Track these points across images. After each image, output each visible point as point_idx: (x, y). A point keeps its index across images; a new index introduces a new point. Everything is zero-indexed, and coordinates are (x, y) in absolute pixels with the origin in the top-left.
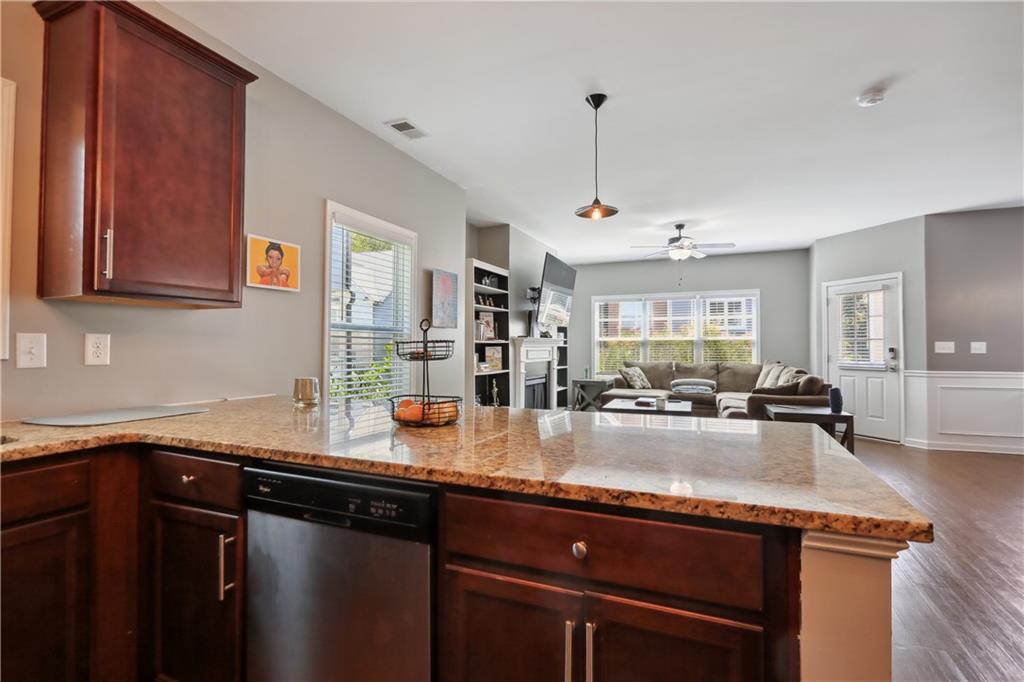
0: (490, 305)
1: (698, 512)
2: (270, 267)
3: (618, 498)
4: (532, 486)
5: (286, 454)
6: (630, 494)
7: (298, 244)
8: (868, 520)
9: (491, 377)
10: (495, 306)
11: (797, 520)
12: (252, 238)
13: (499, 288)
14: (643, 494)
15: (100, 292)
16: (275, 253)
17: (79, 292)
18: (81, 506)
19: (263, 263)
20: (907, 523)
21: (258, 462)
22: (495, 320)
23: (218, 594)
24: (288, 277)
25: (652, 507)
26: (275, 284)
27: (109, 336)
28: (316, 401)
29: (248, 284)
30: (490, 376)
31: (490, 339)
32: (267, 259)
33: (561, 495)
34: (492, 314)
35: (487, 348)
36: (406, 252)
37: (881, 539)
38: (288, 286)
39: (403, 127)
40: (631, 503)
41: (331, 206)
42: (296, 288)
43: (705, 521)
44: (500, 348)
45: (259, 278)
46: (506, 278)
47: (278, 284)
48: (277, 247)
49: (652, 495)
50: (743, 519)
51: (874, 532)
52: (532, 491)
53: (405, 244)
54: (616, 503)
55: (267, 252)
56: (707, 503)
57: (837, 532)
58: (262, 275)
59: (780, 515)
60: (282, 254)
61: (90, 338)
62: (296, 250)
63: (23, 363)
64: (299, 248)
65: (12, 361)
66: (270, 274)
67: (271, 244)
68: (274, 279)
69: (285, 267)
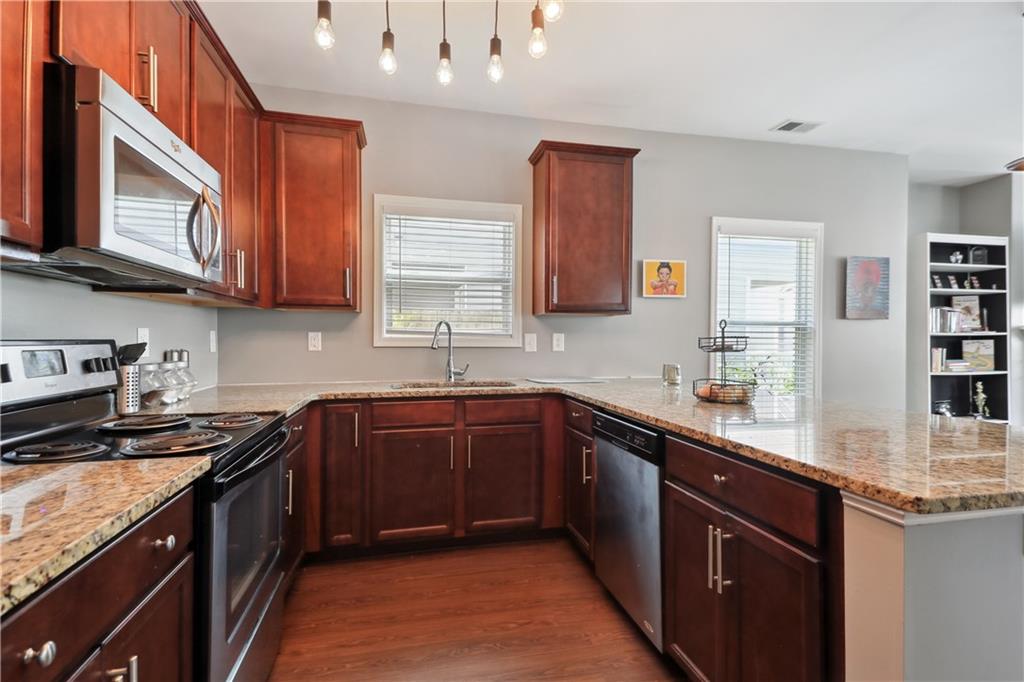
0: (972, 287)
1: (774, 464)
2: (661, 281)
3: (735, 447)
4: (697, 434)
5: (606, 404)
6: (741, 446)
7: (684, 259)
8: (873, 486)
9: (977, 378)
10: (982, 287)
11: (829, 479)
12: (648, 263)
13: (989, 263)
14: (747, 447)
15: (552, 311)
16: (665, 270)
17: (543, 312)
18: (538, 422)
19: (655, 280)
20: (898, 493)
21: (601, 410)
22: (982, 306)
23: (582, 480)
24: (675, 286)
25: (751, 456)
26: (665, 294)
28: (679, 382)
29: (644, 295)
30: (974, 377)
31: (974, 330)
32: (658, 275)
33: (709, 442)
34: (977, 298)
35: (965, 342)
36: (810, 244)
37: (879, 502)
38: (676, 294)
39: (790, 126)
40: (741, 452)
41: (716, 221)
42: (683, 294)
43: (778, 470)
44: (991, 343)
45: (652, 291)
46: (1003, 248)
47: (667, 293)
48: (667, 265)
49: (752, 448)
50: (798, 472)
51: (877, 497)
52: (697, 438)
53: (808, 238)
54: (734, 450)
55: (659, 269)
56: (780, 458)
57: (852, 492)
58: (655, 288)
59: (819, 474)
60: (670, 270)
61: (555, 336)
62: (683, 264)
63: (528, 349)
64: (685, 262)
65: (523, 348)
66: (661, 286)
67: (662, 263)
68: (665, 290)
69: (673, 280)
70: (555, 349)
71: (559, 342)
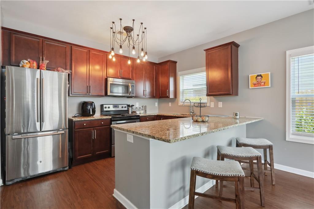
12: (251, 76)
24: (265, 83)
26: (259, 86)
27: (222, 102)
29: (250, 88)
32: (256, 80)
38: (265, 86)
41: (288, 52)
42: (269, 86)
45: (254, 86)
47: (261, 86)
48: (261, 76)
55: (256, 77)
61: (219, 103)
62: (268, 74)
63: (211, 107)
64: (270, 73)
65: (210, 106)
66: (258, 83)
67: (257, 75)
68: (259, 85)
69: (263, 80)
70: (219, 107)
71: (220, 104)
